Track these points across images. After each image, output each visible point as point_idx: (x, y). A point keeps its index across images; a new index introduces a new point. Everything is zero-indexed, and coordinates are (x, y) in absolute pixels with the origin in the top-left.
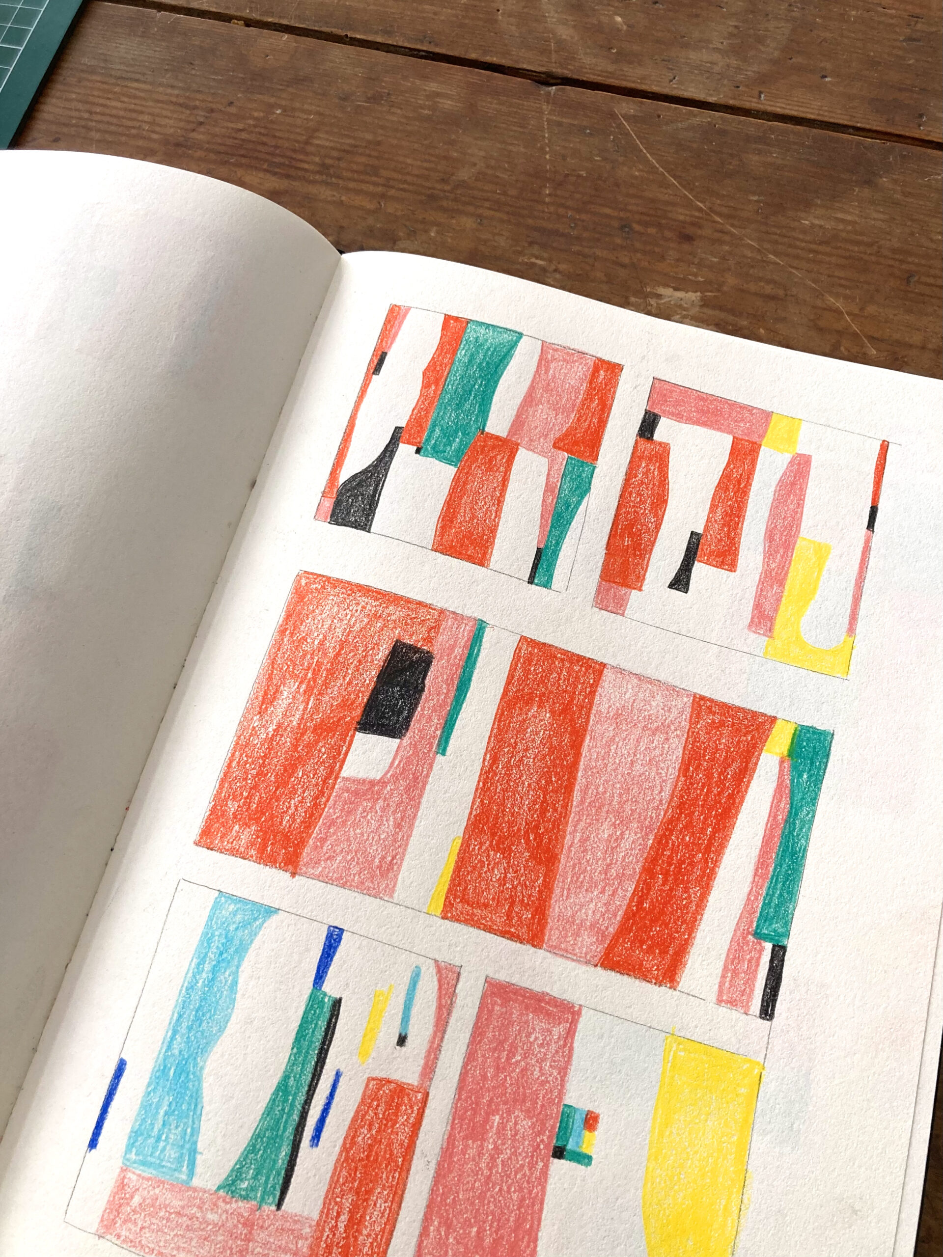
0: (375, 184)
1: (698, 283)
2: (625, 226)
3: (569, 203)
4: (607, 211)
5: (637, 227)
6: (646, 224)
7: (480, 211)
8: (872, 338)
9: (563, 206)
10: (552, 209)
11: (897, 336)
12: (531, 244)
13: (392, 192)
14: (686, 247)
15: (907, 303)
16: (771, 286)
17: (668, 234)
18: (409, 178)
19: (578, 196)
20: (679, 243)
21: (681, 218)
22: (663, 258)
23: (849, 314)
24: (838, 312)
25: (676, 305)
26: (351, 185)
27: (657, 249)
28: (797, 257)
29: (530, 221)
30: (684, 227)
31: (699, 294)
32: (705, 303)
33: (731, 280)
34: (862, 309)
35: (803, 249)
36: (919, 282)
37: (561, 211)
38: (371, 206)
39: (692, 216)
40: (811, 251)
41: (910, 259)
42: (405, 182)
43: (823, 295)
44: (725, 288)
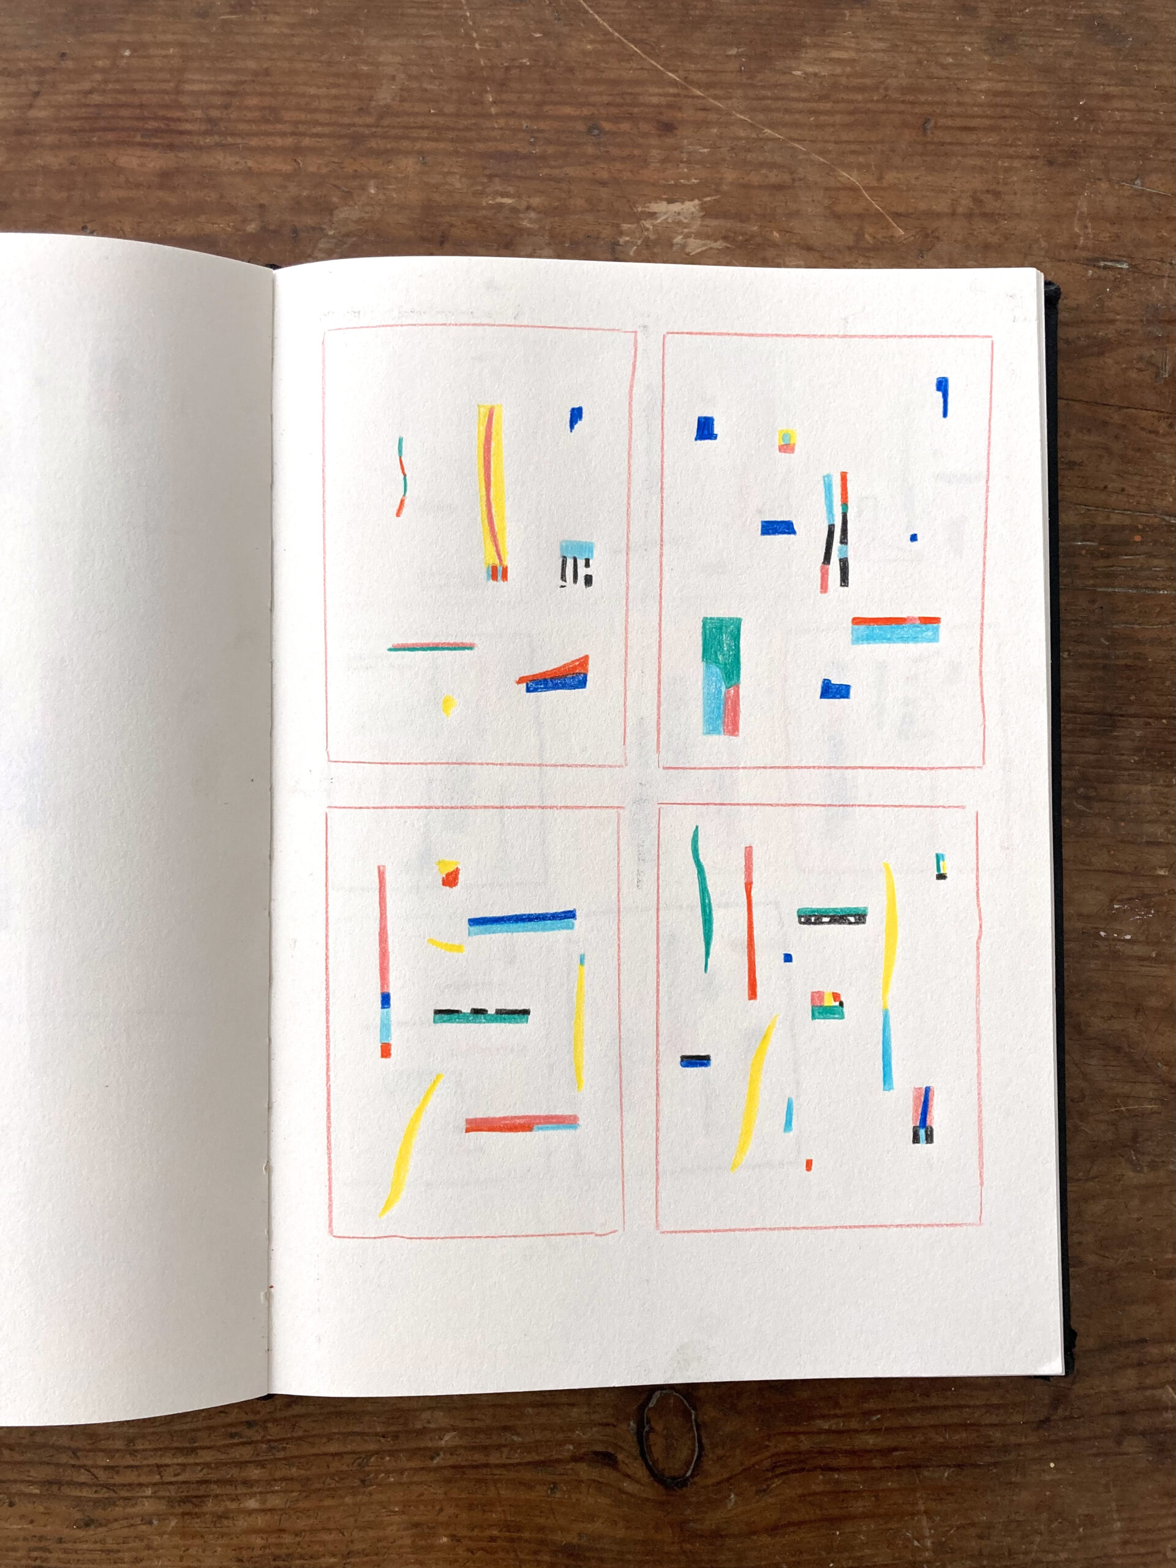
0: (283, 134)
1: (692, 186)
2: (593, 127)
3: (520, 109)
4: (568, 110)
5: (607, 126)
6: (616, 119)
7: (418, 146)
8: (897, 216)
9: (512, 114)
10: (502, 122)
11: (922, 206)
12: (490, 177)
13: (307, 142)
14: (670, 141)
15: (927, 159)
16: (775, 171)
17: (644, 127)
18: (321, 117)
19: (528, 97)
20: (660, 136)
21: (655, 100)
22: (645, 162)
23: (867, 189)
24: (853, 189)
25: (673, 222)
26: (254, 142)
27: (636, 152)
28: (796, 125)
29: (480, 147)
30: (661, 113)
31: (696, 202)
32: (708, 212)
33: (730, 175)
34: (880, 179)
35: (800, 112)
36: (936, 127)
37: (512, 122)
38: (288, 168)
39: (665, 95)
40: (812, 112)
41: (922, 98)
42: (317, 123)
43: (834, 171)
44: (725, 188)
